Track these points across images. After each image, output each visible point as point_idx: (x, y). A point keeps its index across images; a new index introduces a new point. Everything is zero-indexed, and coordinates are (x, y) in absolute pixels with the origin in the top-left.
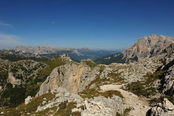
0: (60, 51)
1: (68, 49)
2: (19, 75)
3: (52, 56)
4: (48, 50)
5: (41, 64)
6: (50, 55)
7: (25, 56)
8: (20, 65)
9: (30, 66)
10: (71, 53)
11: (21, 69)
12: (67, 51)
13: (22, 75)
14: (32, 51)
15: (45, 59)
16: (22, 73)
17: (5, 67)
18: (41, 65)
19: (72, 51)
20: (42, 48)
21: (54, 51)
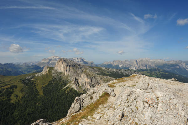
1: (171, 63)
3: (152, 72)
4: (147, 64)
6: (150, 70)
10: (176, 67)
14: (129, 65)
19: (178, 65)
20: (140, 61)
21: (154, 65)
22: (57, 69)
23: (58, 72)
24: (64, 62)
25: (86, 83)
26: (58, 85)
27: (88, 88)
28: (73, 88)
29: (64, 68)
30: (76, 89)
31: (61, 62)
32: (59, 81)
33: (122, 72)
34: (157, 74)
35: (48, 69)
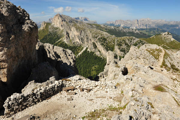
0: (162, 25)
1: (172, 23)
2: (123, 48)
3: (151, 31)
4: (148, 24)
5: (140, 40)
6: (149, 29)
7: (125, 31)
8: (124, 41)
9: (132, 42)
10: (176, 27)
11: (124, 44)
12: (170, 24)
13: (125, 49)
14: (130, 25)
15: (144, 34)
16: (125, 47)
17: (112, 41)
18: (141, 42)
19: (178, 26)
20: (141, 21)
21: (154, 25)
22: (54, 25)
23: (54, 27)
24: (59, 18)
25: (76, 37)
26: (52, 39)
27: (77, 42)
28: (64, 42)
29: (60, 23)
30: (66, 43)
31: (57, 17)
32: (53, 36)
33: (120, 29)
34: (155, 33)
35: (45, 25)
